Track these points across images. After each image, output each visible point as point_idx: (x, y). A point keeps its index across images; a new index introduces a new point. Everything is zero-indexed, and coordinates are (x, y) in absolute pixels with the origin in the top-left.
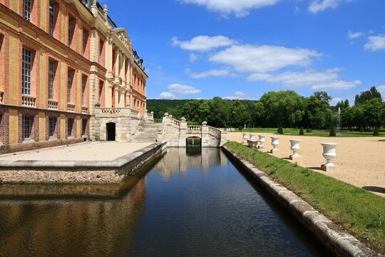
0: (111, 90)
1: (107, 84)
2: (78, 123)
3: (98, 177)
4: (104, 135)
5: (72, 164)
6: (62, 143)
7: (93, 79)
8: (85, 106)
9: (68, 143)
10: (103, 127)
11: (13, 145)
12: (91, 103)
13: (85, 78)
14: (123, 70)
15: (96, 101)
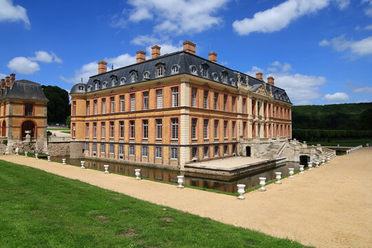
0: (251, 126)
1: (249, 123)
2: (230, 147)
4: (245, 154)
6: (221, 158)
7: (239, 123)
8: (235, 137)
9: (225, 157)
10: (245, 148)
12: (238, 136)
13: (234, 123)
15: (241, 134)
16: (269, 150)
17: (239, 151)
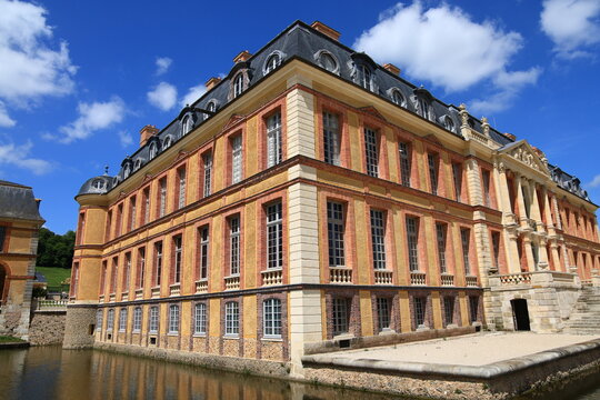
0: (514, 244)
1: (506, 236)
2: (463, 303)
3: (458, 392)
4: (510, 322)
5: (419, 368)
6: (437, 335)
7: (480, 233)
8: (472, 274)
10: (506, 306)
11: (367, 337)
12: (481, 270)
13: (465, 233)
14: (535, 207)
15: (490, 265)
16: (585, 310)
17: (489, 316)
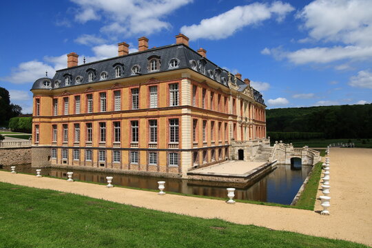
0: (240, 128)
1: (238, 125)
3: (237, 180)
4: (237, 157)
6: (217, 163)
7: (230, 124)
8: (226, 140)
9: (219, 162)
10: (237, 152)
11: (201, 164)
12: (229, 139)
13: (226, 125)
14: (247, 111)
15: (232, 137)
16: (260, 153)
